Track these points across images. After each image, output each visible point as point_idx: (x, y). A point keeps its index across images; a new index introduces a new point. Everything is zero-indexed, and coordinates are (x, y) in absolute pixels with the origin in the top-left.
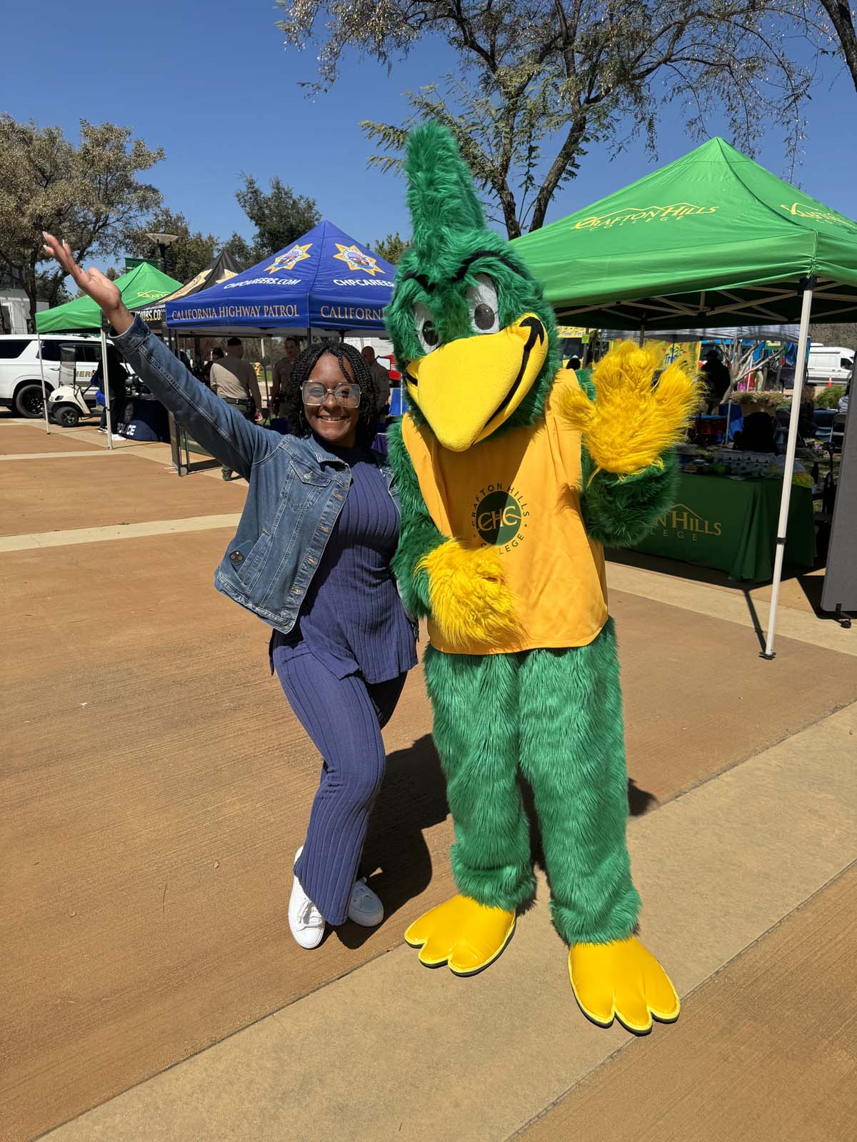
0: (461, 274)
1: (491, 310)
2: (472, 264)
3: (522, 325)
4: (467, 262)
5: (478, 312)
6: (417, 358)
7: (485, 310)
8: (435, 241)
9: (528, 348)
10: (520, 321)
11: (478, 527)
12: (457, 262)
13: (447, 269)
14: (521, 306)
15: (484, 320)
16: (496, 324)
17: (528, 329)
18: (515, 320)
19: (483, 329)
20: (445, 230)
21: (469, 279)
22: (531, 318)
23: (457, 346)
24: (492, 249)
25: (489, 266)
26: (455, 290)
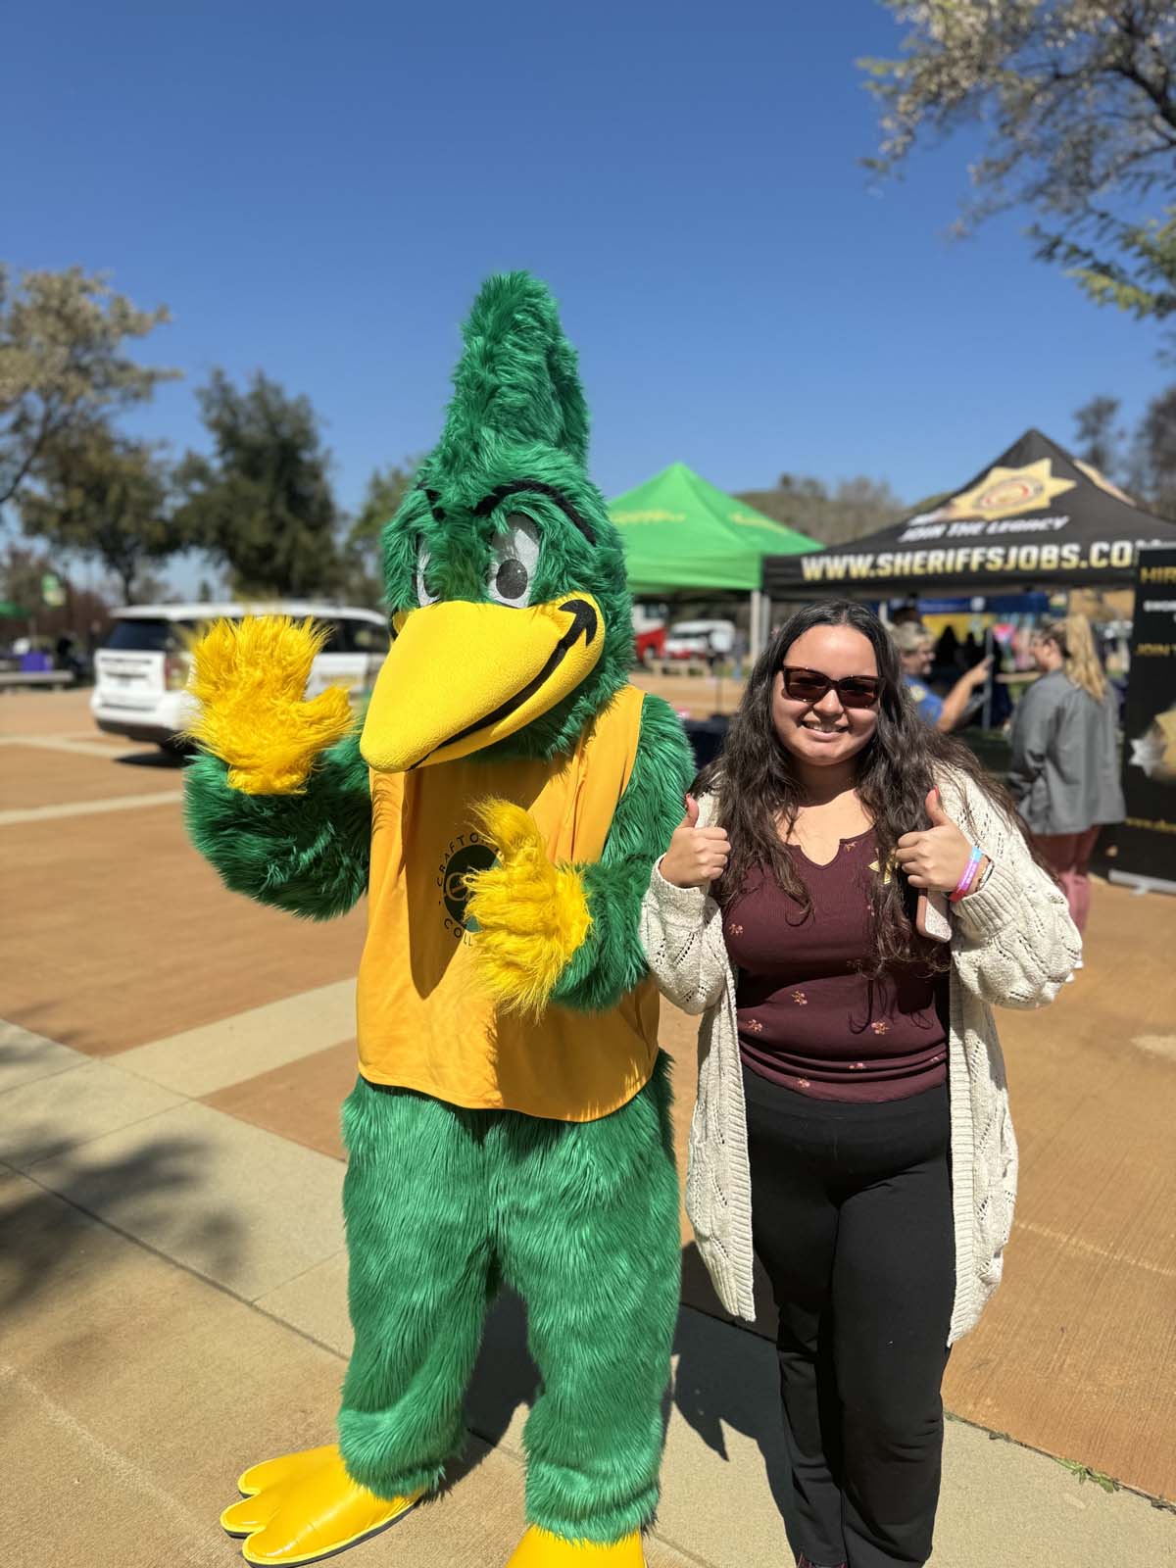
0: (486, 506)
1: (525, 574)
2: (510, 496)
3: (563, 608)
4: (501, 492)
5: (505, 568)
6: (406, 610)
7: (516, 570)
8: (465, 447)
9: (565, 644)
10: (561, 601)
11: (445, 891)
12: (486, 486)
13: (471, 492)
14: (569, 580)
15: (511, 586)
16: (527, 594)
17: (571, 617)
18: (554, 597)
19: (505, 596)
20: (487, 433)
21: (499, 520)
22: (582, 603)
23: (459, 609)
24: (550, 484)
25: (536, 507)
26: (474, 528)
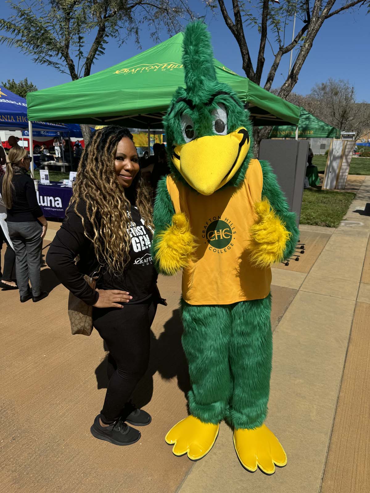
0: (211, 101)
1: (223, 123)
2: (216, 97)
3: (239, 132)
4: (215, 95)
5: (217, 123)
6: (181, 145)
7: (220, 123)
8: (197, 83)
9: (241, 145)
10: (238, 130)
11: (207, 238)
12: (209, 95)
13: (203, 98)
14: (239, 123)
15: (220, 128)
16: (226, 131)
17: (242, 135)
18: (235, 129)
19: (219, 132)
20: (203, 78)
21: (214, 105)
22: (243, 130)
23: (205, 140)
24: (226, 91)
25: (225, 100)
26: (206, 110)
